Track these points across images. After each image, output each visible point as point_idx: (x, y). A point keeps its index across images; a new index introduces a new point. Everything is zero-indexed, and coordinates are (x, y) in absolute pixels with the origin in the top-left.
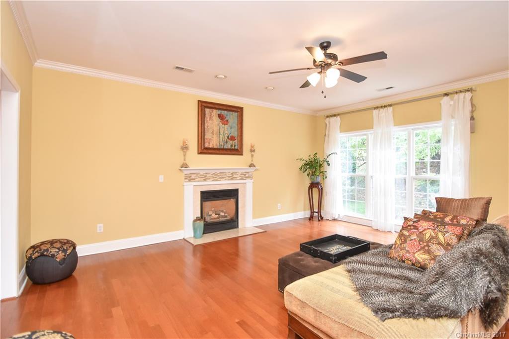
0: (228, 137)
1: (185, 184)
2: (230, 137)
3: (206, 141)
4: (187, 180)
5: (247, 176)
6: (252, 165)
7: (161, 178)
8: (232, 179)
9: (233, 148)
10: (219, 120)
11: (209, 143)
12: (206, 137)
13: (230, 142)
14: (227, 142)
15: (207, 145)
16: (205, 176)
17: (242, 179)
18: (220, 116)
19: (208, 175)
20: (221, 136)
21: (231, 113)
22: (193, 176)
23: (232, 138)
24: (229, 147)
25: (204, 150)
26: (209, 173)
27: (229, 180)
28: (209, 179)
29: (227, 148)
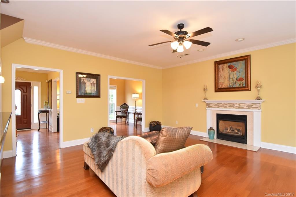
0: (237, 79)
1: (206, 108)
2: (238, 79)
3: (219, 84)
4: (208, 107)
5: (254, 106)
6: (258, 98)
7: (197, 105)
8: (239, 108)
9: (241, 86)
10: (229, 69)
11: (222, 85)
12: (219, 82)
13: (239, 82)
14: (235, 83)
15: (220, 87)
16: (218, 105)
17: (249, 108)
18: (229, 67)
19: (220, 105)
20: (231, 80)
21: (239, 62)
22: (211, 105)
23: (241, 79)
24: (238, 86)
25: (219, 90)
26: (221, 104)
27: (236, 108)
28: (221, 107)
29: (235, 87)
